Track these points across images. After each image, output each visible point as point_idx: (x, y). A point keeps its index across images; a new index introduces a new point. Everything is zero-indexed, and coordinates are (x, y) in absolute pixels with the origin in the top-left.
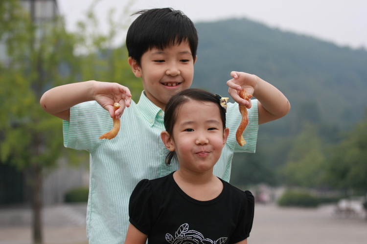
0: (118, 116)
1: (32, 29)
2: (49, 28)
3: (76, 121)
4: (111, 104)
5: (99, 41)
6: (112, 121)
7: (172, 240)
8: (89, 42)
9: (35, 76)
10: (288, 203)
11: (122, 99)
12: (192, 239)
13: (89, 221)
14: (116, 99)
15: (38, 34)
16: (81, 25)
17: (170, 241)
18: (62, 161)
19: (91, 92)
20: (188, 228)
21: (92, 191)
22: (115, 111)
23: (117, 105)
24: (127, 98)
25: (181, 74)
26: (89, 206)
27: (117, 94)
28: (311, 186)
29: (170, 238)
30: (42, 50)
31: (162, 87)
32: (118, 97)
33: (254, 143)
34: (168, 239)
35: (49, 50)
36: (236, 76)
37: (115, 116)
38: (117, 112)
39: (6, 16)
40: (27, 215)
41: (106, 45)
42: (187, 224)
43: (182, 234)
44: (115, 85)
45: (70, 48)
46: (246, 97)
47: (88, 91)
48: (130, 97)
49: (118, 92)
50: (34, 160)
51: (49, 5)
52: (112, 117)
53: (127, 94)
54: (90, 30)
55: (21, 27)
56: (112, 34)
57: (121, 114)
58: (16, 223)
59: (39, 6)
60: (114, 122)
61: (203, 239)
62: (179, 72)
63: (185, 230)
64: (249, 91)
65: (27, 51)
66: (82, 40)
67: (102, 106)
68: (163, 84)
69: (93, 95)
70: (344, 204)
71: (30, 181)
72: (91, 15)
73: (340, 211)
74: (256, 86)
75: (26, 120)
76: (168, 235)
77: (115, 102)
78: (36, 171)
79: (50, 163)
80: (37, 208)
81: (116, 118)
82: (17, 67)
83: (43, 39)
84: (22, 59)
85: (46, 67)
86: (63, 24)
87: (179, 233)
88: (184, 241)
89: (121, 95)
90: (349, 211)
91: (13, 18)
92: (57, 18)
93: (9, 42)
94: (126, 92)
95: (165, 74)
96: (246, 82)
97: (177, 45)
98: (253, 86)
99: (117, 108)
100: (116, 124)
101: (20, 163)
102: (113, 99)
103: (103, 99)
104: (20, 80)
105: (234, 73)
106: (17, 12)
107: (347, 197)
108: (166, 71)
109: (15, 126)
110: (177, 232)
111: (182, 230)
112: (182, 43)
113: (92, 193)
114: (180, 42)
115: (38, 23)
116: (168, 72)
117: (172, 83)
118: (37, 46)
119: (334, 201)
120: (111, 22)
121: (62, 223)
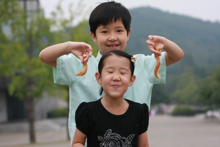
0: (86, 62)
1: (25, 17)
2: (35, 16)
3: (60, 67)
4: (81, 55)
5: (64, 23)
6: (83, 65)
7: (103, 140)
8: (59, 23)
9: (28, 44)
10: (177, 113)
11: (87, 51)
12: (114, 138)
13: (70, 127)
14: (84, 51)
15: (29, 20)
16: (54, 14)
17: (102, 141)
18: (45, 94)
19: (69, 48)
20: (111, 132)
21: (72, 109)
22: (84, 59)
23: (85, 55)
24: (90, 51)
25: (118, 39)
26: (70, 118)
27: (84, 49)
28: (190, 103)
29: (101, 139)
30: (31, 29)
31: (107, 47)
32: (85, 50)
33: (164, 78)
34: (100, 140)
35: (36, 29)
36: (151, 38)
37: (84, 62)
38: (85, 59)
39: (10, 10)
40: (26, 126)
41: (68, 25)
42: (110, 130)
43: (108, 136)
44: (83, 44)
45: (47, 28)
46: (158, 49)
47: (67, 48)
48: (91, 51)
49: (85, 48)
50: (29, 94)
51: (35, 3)
52: (82, 63)
53: (90, 49)
54: (59, 17)
55: (19, 16)
56: (72, 19)
57: (87, 60)
58: (20, 131)
59: (28, 3)
60: (84, 66)
61: (120, 137)
62: (116, 39)
63: (109, 134)
64: (161, 46)
65: (22, 30)
66: (54, 23)
67: (76, 56)
68: (108, 46)
69: (70, 50)
70: (209, 113)
71: (27, 106)
72: (59, 8)
73: (207, 117)
74: (165, 43)
75: (23, 70)
76: (100, 137)
77: (83, 54)
78: (30, 100)
79: (38, 95)
80: (32, 121)
81: (84, 63)
82: (17, 39)
83: (32, 23)
84: (20, 35)
85: (34, 39)
86: (43, 14)
87: (106, 135)
88: (110, 140)
89: (87, 50)
90: (213, 117)
91: (14, 11)
92: (39, 10)
93: (12, 25)
94: (89, 48)
95: (108, 40)
96: (158, 41)
97: (114, 23)
98: (163, 43)
99: (85, 57)
100: (85, 67)
101: (21, 96)
102: (82, 52)
103: (76, 52)
104: (19, 47)
105: (150, 36)
106: (16, 8)
107: (212, 109)
108: (108, 38)
109: (17, 74)
110: (105, 135)
111: (108, 133)
112: (117, 21)
113: (72, 110)
114: (116, 21)
115: (28, 14)
116: (110, 39)
117: (113, 45)
118: (28, 27)
119: (204, 112)
120: (71, 11)
121: (46, 130)
